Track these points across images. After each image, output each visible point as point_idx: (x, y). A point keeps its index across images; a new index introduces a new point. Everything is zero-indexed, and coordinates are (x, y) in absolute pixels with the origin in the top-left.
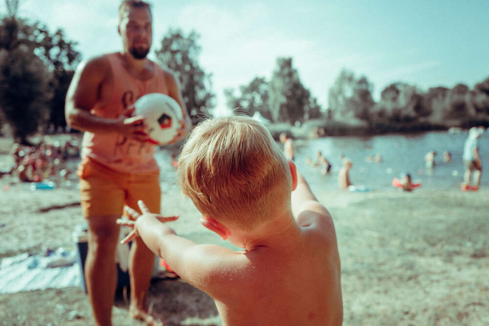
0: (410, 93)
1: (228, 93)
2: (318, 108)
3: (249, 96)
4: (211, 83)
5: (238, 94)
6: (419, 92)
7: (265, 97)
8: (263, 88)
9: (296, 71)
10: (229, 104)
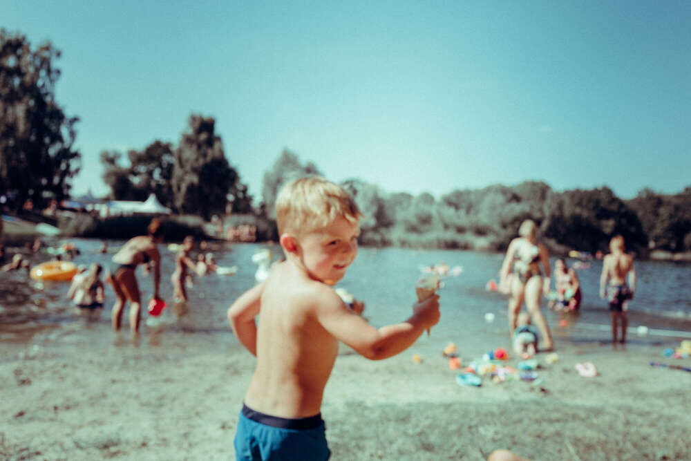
0: (370, 195)
1: (110, 159)
2: (248, 200)
3: (142, 169)
4: (73, 134)
5: (125, 163)
6: (381, 195)
7: (168, 172)
8: (167, 159)
9: (219, 139)
10: (107, 177)
